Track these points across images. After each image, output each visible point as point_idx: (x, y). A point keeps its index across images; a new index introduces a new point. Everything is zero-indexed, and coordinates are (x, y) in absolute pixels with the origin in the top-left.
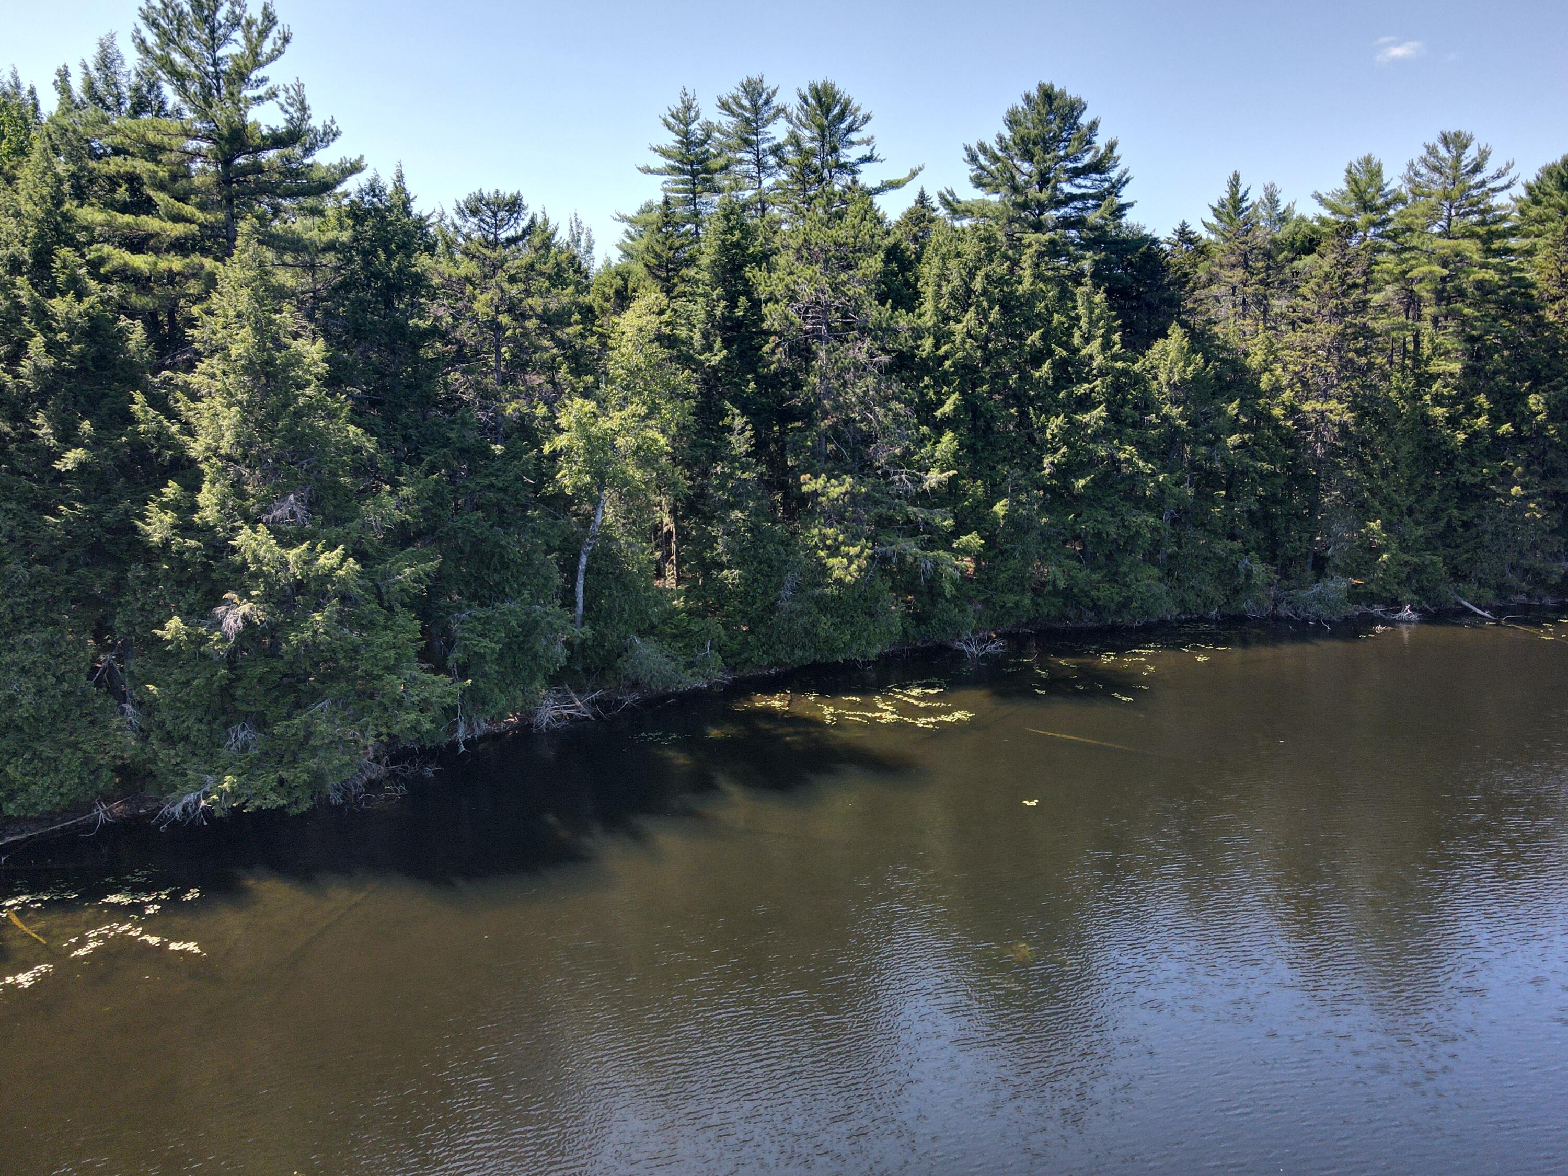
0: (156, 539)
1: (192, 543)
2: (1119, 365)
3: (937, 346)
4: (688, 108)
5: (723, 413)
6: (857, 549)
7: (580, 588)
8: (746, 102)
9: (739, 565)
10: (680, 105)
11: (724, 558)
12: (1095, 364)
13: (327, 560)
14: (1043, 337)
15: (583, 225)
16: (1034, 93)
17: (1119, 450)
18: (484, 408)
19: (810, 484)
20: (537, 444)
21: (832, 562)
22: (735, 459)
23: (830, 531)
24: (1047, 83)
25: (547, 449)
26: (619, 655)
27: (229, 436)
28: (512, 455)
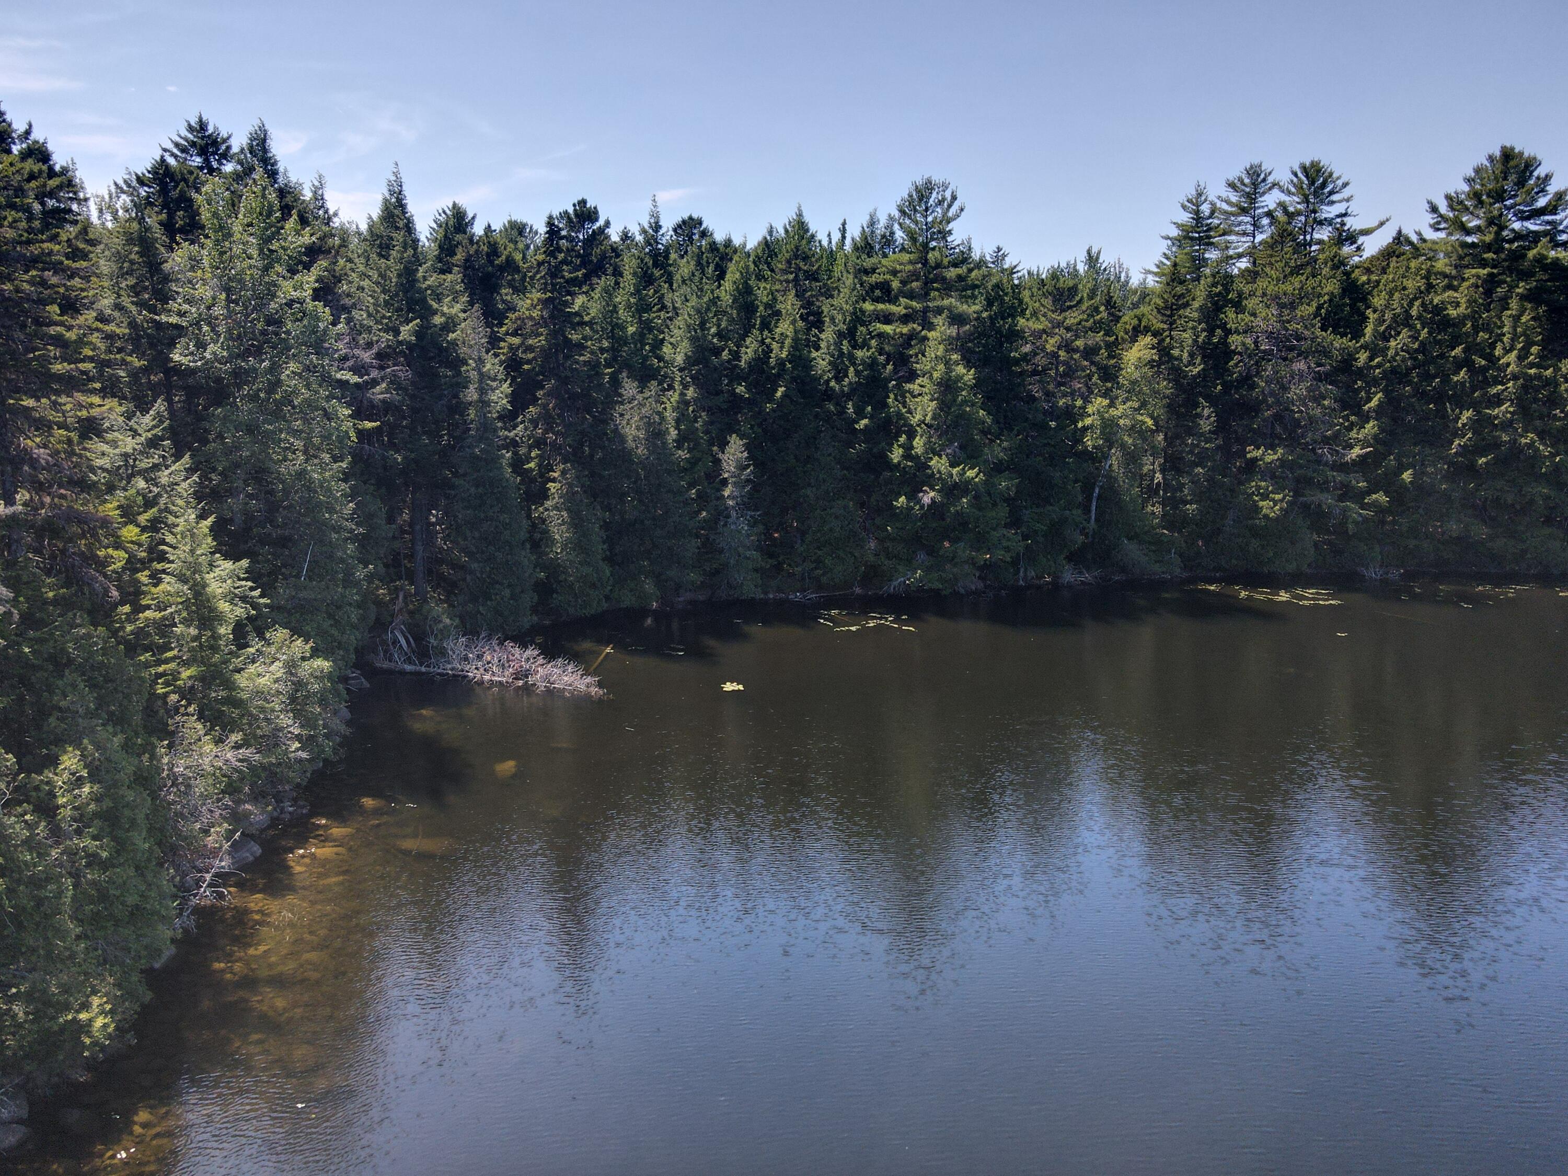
0: (895, 461)
1: (909, 464)
2: (1532, 371)
3: (1371, 359)
4: (1200, 195)
5: (1196, 405)
6: (1281, 496)
7: (1094, 508)
8: (1247, 181)
9: (1196, 502)
10: (1194, 193)
11: (1189, 498)
12: (1509, 370)
13: (970, 474)
14: (1465, 351)
15: (1125, 266)
16: (1498, 153)
17: (1522, 436)
18: (1045, 401)
19: (1253, 453)
20: (1075, 422)
21: (1261, 504)
22: (1202, 434)
23: (1263, 484)
24: (1508, 145)
25: (1080, 425)
26: (1114, 549)
27: (930, 415)
28: (1060, 427)
